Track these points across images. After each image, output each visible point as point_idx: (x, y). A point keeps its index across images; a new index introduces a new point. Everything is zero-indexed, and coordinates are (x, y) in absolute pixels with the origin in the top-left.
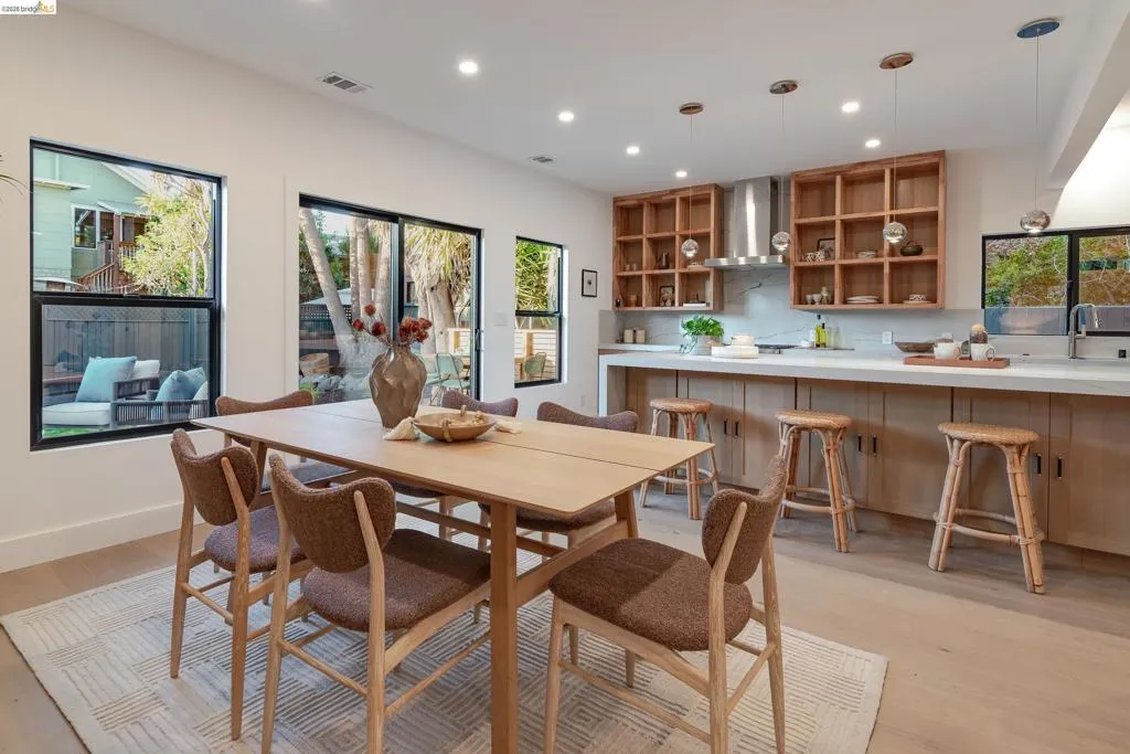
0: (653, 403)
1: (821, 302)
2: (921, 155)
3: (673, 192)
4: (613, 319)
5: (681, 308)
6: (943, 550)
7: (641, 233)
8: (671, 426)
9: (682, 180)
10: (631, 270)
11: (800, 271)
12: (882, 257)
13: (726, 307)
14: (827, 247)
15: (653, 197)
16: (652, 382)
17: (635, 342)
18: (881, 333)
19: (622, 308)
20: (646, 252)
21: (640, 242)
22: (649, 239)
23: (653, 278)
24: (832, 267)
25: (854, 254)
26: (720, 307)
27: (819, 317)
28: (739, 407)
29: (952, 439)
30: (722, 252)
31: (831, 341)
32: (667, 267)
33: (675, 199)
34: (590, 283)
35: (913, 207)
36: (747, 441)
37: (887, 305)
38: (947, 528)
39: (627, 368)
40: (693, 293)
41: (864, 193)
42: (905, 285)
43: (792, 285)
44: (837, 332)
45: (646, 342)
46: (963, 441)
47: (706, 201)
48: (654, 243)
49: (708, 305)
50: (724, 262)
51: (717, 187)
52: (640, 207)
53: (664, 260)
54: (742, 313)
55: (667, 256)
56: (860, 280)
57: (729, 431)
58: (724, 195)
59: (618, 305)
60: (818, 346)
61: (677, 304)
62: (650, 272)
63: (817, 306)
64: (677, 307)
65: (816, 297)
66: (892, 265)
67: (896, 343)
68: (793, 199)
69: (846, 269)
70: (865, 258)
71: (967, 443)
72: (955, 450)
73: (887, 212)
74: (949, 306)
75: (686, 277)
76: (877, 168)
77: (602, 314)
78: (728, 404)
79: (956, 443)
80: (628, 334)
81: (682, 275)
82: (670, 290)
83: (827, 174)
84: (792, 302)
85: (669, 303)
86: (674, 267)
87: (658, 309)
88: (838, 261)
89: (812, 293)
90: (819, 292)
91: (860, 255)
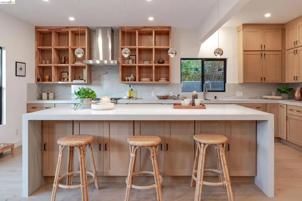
0: (59, 142)
1: (131, 80)
2: (164, 27)
3: (67, 28)
4: (35, 88)
5: (72, 82)
6: (200, 195)
7: (51, 46)
8: (70, 151)
9: (72, 22)
10: (46, 63)
11: (123, 67)
12: (152, 63)
13: (93, 82)
14: (132, 58)
15: (57, 29)
16: (58, 126)
17: (48, 99)
18: (151, 92)
19: (41, 82)
20: (54, 55)
21: (50, 50)
22: (56, 49)
23: (57, 68)
24: (135, 66)
25: (142, 62)
26: (90, 81)
27: (130, 86)
28: (106, 135)
29: (200, 144)
30: (90, 58)
31: (134, 96)
32: (65, 63)
33: (68, 31)
34: (21, 69)
35: (160, 46)
36: (111, 152)
37: (154, 82)
38: (201, 184)
39: (42, 121)
40: (77, 75)
41: (145, 39)
42: (158, 74)
43: (120, 73)
44: (136, 92)
45: (54, 98)
46: (205, 144)
47: (83, 34)
48: (58, 51)
49: (85, 81)
50: (91, 62)
51: (88, 28)
52: (50, 33)
53: (63, 59)
54: (100, 85)
55: (64, 58)
56: (144, 72)
57: (102, 149)
58: (91, 32)
59: (38, 80)
60: (130, 98)
61: (70, 80)
62: (56, 65)
63: (130, 82)
64: (70, 82)
65: (129, 78)
66: (155, 66)
67: (157, 96)
68: (120, 37)
69: (140, 67)
70: (146, 64)
71: (207, 145)
72: (202, 148)
73: (153, 47)
74: (172, 82)
75: (75, 68)
76: (150, 29)
77: (29, 86)
78: (101, 135)
79: (202, 145)
80: (45, 95)
81: (72, 67)
82: (66, 74)
83: (132, 29)
84: (120, 80)
85: (66, 80)
86: (68, 63)
87: (60, 82)
88: (137, 64)
89: (128, 77)
90: (130, 76)
91: (144, 62)
